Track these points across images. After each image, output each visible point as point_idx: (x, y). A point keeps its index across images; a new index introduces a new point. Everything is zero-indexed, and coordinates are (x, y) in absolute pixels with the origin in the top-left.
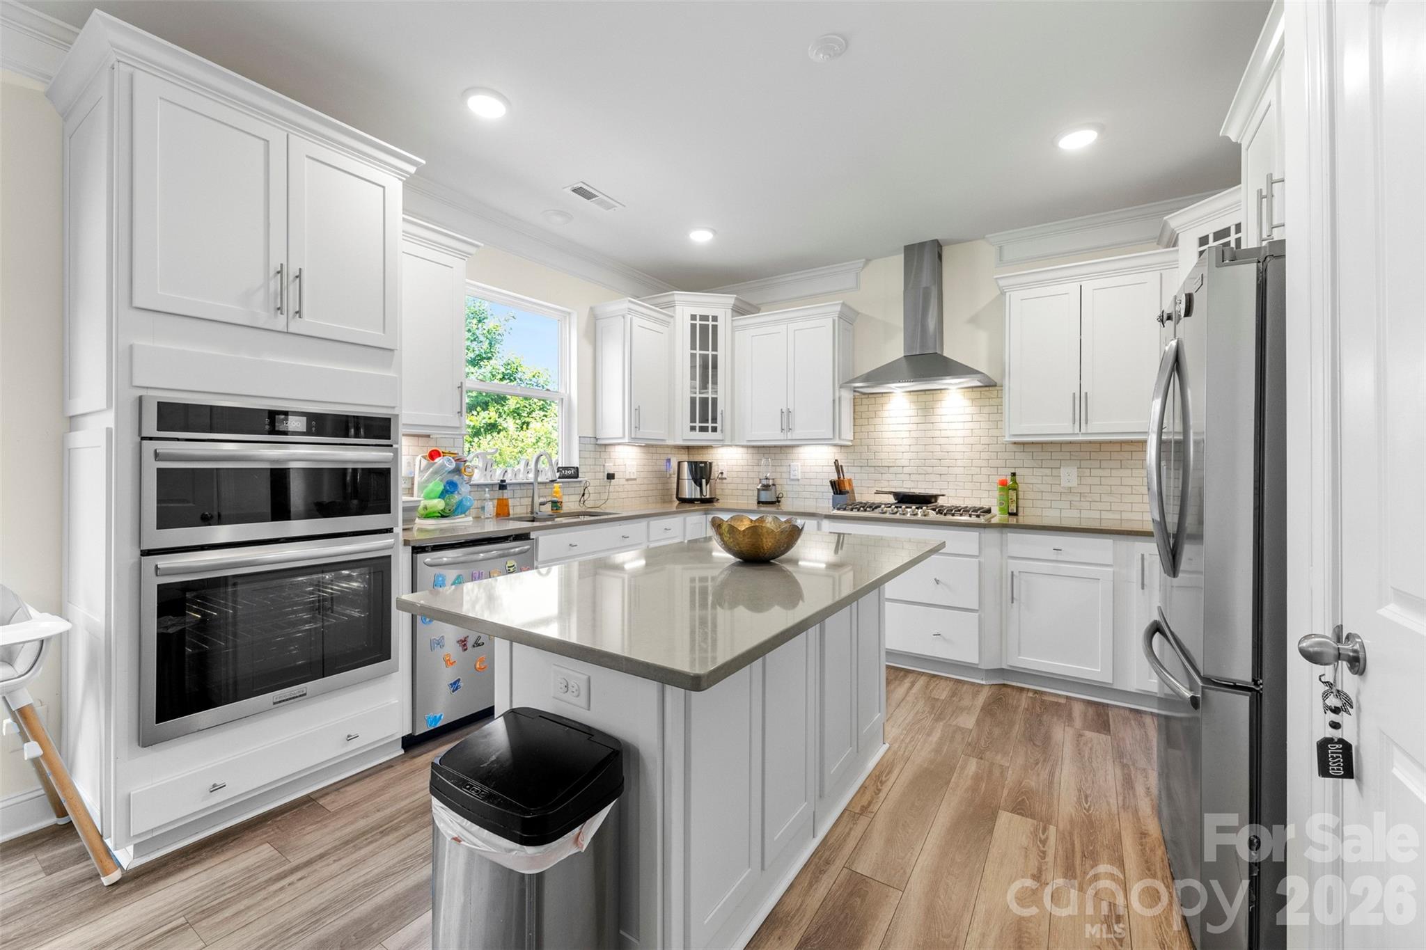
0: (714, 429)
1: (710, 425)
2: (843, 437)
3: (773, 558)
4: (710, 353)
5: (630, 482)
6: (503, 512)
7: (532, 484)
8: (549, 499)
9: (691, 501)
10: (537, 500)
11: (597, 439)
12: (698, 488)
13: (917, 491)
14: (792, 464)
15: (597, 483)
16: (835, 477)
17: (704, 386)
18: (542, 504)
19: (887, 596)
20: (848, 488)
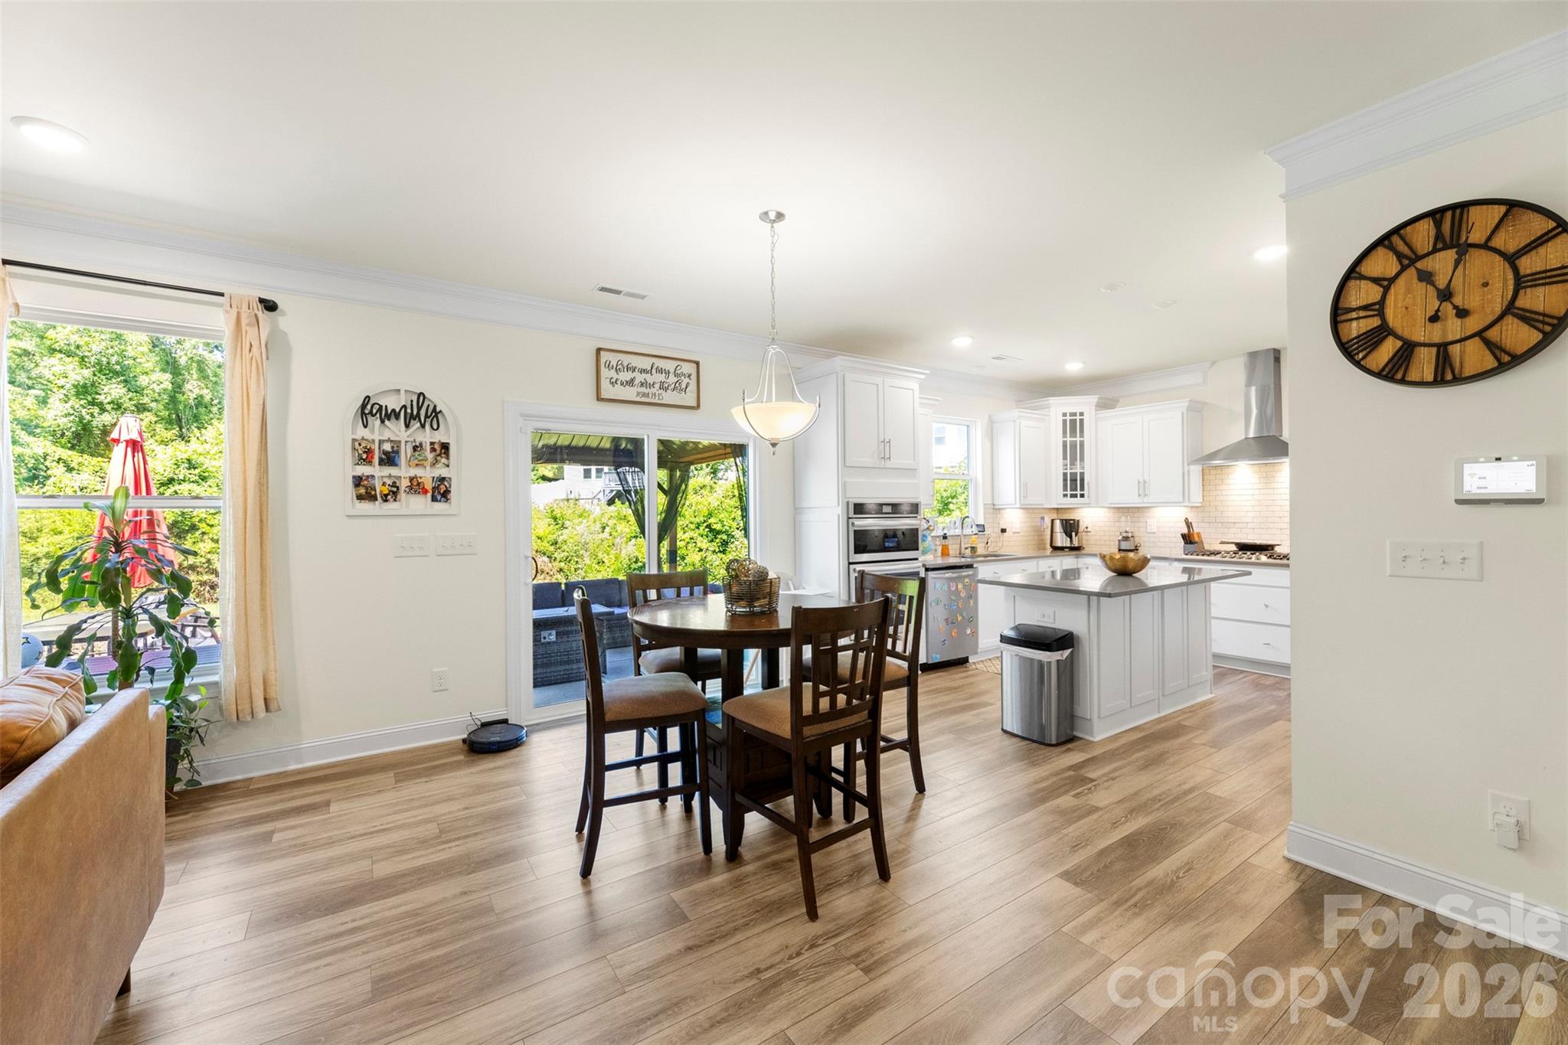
0: (1082, 496)
1: (1079, 492)
2: (1192, 499)
3: (1135, 573)
4: (1078, 439)
5: (1015, 535)
6: (945, 553)
7: (959, 536)
8: (969, 545)
9: (1062, 549)
10: (963, 546)
11: (994, 505)
12: (1069, 539)
13: (1258, 542)
14: (1148, 521)
15: (995, 535)
16: (1185, 531)
17: (1073, 463)
18: (966, 548)
19: (1213, 615)
20: (1196, 539)
